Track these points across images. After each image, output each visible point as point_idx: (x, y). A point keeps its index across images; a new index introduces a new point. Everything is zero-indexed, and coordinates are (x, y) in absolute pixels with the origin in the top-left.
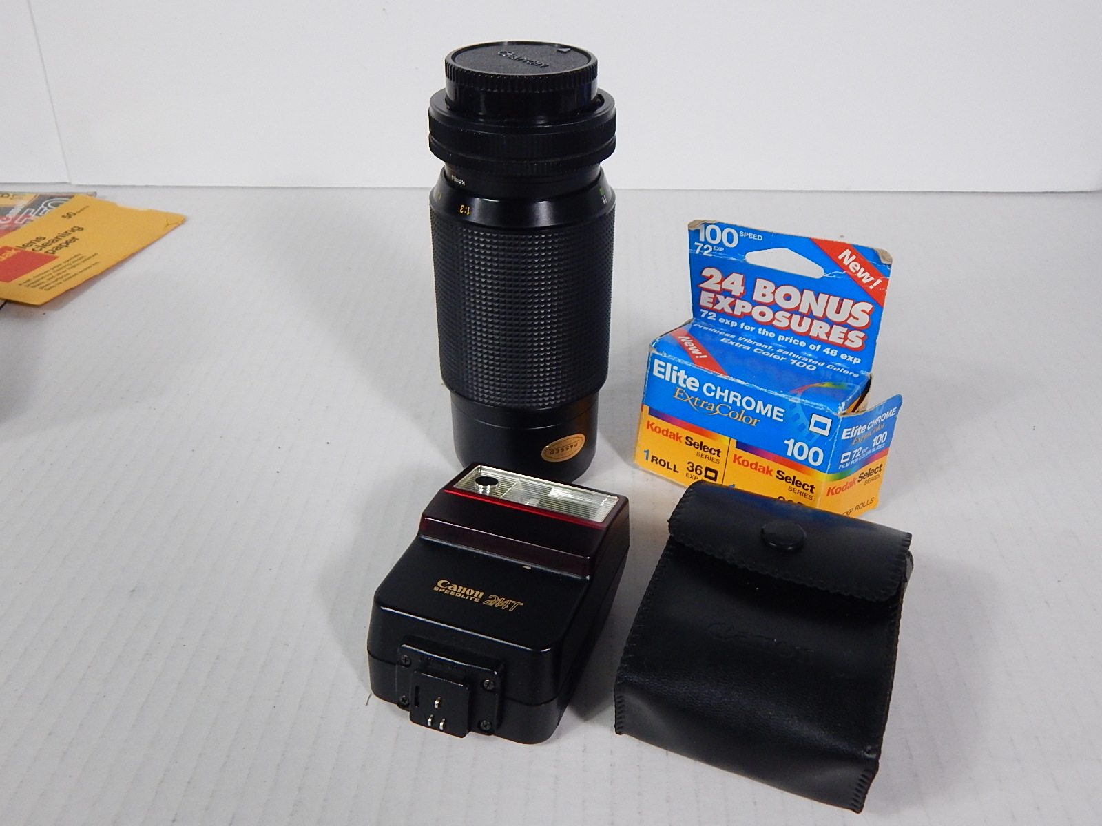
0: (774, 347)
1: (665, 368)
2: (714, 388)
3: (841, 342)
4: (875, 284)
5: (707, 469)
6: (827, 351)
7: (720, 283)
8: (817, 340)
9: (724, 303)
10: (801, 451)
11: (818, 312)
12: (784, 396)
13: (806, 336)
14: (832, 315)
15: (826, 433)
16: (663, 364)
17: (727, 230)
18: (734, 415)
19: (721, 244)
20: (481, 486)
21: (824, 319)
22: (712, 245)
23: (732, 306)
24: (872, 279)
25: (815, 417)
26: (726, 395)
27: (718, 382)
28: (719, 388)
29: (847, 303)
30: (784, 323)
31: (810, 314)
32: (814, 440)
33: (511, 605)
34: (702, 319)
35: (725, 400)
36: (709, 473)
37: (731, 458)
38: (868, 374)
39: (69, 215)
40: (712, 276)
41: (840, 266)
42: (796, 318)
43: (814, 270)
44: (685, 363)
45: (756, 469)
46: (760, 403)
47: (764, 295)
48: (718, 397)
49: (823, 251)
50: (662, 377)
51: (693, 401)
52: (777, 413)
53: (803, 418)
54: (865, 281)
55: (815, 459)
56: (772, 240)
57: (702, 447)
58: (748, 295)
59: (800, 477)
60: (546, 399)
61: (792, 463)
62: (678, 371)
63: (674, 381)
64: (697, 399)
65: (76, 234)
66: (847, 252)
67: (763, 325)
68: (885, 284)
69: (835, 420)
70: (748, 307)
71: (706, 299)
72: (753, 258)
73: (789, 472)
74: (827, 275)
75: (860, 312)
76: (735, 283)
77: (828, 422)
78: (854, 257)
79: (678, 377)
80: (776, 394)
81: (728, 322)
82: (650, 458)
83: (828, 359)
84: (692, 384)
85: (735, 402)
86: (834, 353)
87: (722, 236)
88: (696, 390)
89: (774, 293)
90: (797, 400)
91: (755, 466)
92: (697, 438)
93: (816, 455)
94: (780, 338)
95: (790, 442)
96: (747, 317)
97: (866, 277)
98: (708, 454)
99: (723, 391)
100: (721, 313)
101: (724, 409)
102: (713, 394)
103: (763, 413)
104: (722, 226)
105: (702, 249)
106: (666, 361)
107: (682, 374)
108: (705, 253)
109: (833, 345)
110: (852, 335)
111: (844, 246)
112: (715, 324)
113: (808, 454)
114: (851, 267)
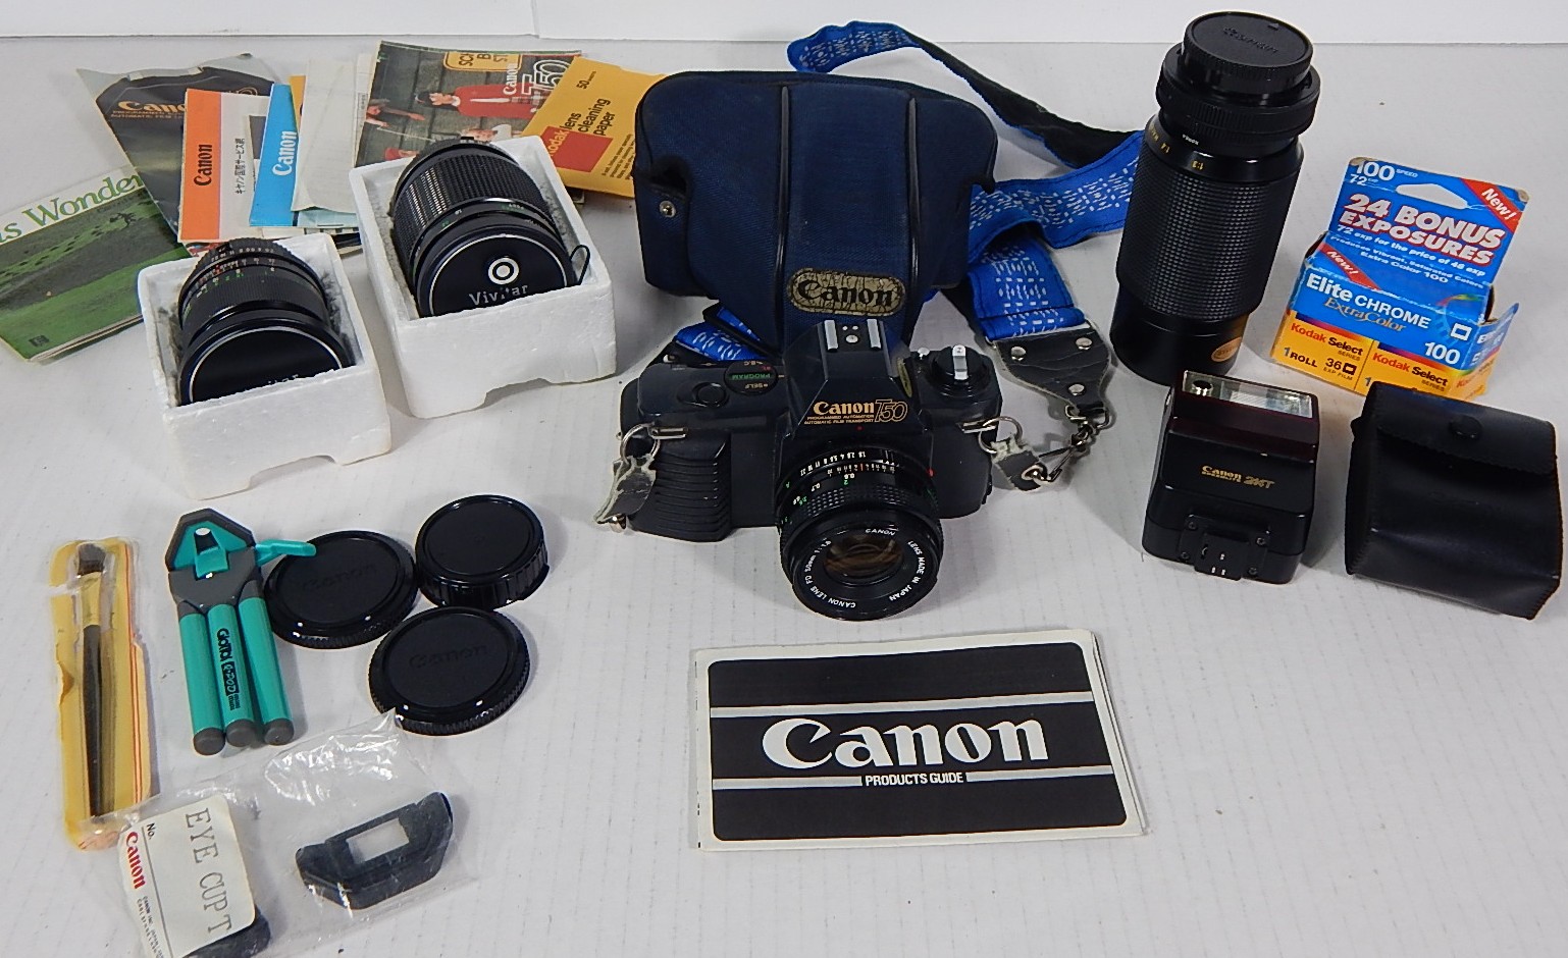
0: (1406, 260)
1: (1320, 281)
2: (1366, 299)
3: (1470, 258)
4: (1511, 216)
5: (1347, 365)
6: (1455, 265)
7: (1366, 206)
8: (1447, 256)
9: (1364, 222)
10: (1439, 352)
11: (1454, 234)
12: (1432, 309)
13: (1438, 252)
14: (1466, 238)
15: (1465, 338)
16: (1319, 278)
17: (1384, 168)
18: (1381, 322)
19: (1377, 177)
20: (1199, 389)
21: (1459, 239)
22: (1368, 177)
23: (1372, 224)
24: (1509, 212)
25: (1457, 326)
26: (1376, 305)
27: (1369, 295)
28: (1371, 300)
29: (1483, 229)
30: (1420, 241)
31: (1446, 236)
32: (1453, 343)
33: (1266, 484)
34: (1339, 233)
35: (1375, 309)
36: (1348, 368)
37: (1372, 355)
38: (1490, 285)
39: (583, 85)
40: (1359, 200)
41: (1483, 201)
42: (1432, 237)
43: (1460, 203)
44: (1341, 278)
45: (1394, 365)
46: (1408, 313)
47: (1406, 218)
48: (1368, 307)
49: (1471, 189)
50: (1316, 288)
51: (1343, 309)
52: (1423, 322)
53: (1446, 326)
54: (1502, 213)
55: (1452, 358)
56: (1424, 178)
57: (1345, 347)
58: (1390, 218)
59: (1434, 372)
60: (1217, 312)
61: (1430, 361)
62: (1333, 284)
63: (1327, 292)
64: (1347, 308)
65: (605, 109)
66: (1491, 191)
67: (1398, 241)
68: (1518, 216)
69: (1475, 328)
70: (1387, 226)
71: (1346, 217)
72: (1402, 189)
73: (1425, 369)
74: (1470, 207)
75: (1494, 237)
76: (1381, 207)
77: (1469, 330)
78: (1496, 195)
79: (1332, 290)
80: (1425, 307)
81: (1363, 236)
82: (1289, 355)
83: (1455, 271)
84: (1346, 295)
85: (1384, 312)
86: (1461, 266)
87: (1379, 171)
88: (1348, 300)
89: (1416, 217)
90: (1443, 312)
91: (1394, 364)
92: (1340, 339)
93: (1452, 357)
94: (1412, 252)
95: (1431, 345)
96: (1385, 234)
97: (1503, 210)
98: (1350, 352)
99: (1374, 302)
100: (1360, 229)
101: (1373, 317)
102: (1364, 304)
103: (1410, 321)
104: (1381, 164)
105: (1358, 179)
106: (1322, 275)
107: (1337, 287)
108: (1359, 183)
109: (1461, 261)
110: (1481, 254)
111: (1488, 186)
112: (1351, 237)
113: (1446, 354)
114: (1492, 203)
